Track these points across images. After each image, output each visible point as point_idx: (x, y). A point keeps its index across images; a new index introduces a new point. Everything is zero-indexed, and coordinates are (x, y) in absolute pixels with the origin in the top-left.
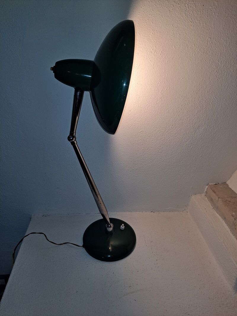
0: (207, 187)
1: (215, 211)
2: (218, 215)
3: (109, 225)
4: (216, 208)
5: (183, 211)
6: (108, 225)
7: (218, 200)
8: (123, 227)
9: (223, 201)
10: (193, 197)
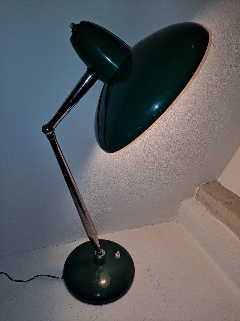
0: (198, 188)
1: (213, 216)
2: (218, 221)
3: (99, 252)
4: (216, 213)
5: (172, 220)
6: (97, 251)
7: (217, 202)
8: (118, 255)
9: (223, 204)
10: (184, 203)
